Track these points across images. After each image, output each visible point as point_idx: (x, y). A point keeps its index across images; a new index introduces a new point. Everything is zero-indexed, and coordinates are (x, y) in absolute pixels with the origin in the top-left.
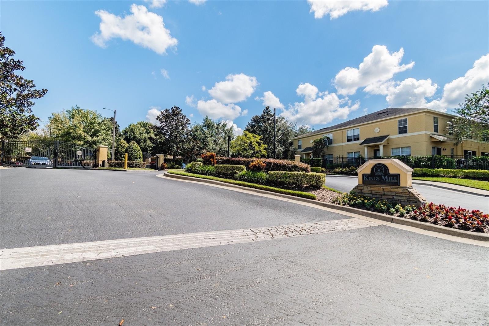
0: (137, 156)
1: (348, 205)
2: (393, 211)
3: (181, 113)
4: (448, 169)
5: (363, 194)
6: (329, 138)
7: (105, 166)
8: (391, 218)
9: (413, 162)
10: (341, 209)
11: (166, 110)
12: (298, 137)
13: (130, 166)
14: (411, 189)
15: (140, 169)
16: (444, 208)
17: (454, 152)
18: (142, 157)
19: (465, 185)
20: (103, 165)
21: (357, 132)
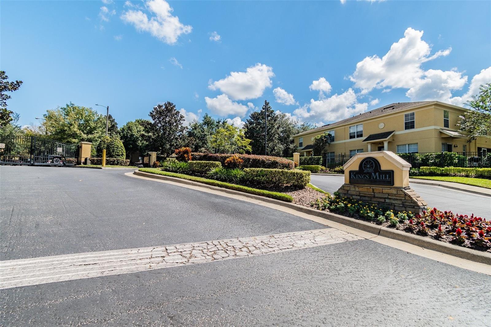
0: (118, 153)
1: (329, 210)
2: (383, 219)
3: (175, 109)
4: (459, 168)
5: (349, 196)
6: (331, 135)
7: (87, 164)
8: (378, 229)
9: (421, 159)
10: (319, 215)
11: (159, 105)
12: (299, 134)
13: (108, 163)
14: (407, 190)
15: (123, 166)
16: (451, 216)
17: (466, 149)
18: (125, 154)
19: (479, 185)
20: (85, 163)
21: (360, 128)
